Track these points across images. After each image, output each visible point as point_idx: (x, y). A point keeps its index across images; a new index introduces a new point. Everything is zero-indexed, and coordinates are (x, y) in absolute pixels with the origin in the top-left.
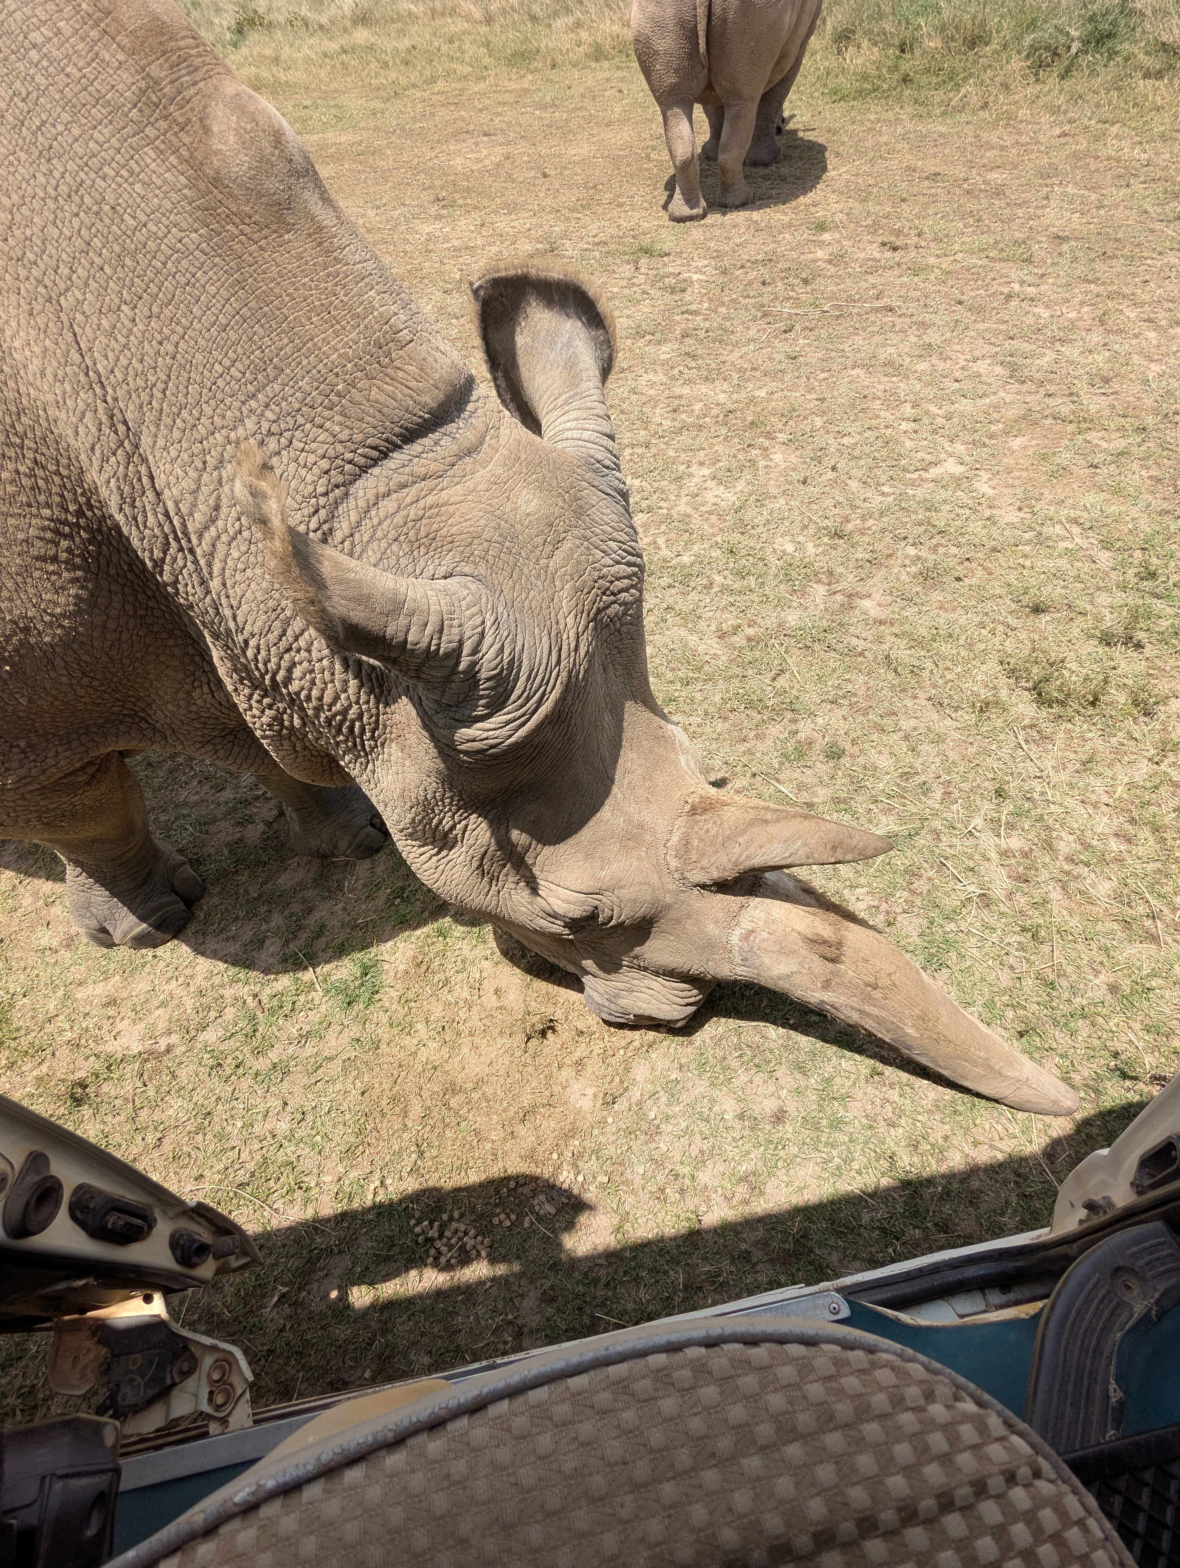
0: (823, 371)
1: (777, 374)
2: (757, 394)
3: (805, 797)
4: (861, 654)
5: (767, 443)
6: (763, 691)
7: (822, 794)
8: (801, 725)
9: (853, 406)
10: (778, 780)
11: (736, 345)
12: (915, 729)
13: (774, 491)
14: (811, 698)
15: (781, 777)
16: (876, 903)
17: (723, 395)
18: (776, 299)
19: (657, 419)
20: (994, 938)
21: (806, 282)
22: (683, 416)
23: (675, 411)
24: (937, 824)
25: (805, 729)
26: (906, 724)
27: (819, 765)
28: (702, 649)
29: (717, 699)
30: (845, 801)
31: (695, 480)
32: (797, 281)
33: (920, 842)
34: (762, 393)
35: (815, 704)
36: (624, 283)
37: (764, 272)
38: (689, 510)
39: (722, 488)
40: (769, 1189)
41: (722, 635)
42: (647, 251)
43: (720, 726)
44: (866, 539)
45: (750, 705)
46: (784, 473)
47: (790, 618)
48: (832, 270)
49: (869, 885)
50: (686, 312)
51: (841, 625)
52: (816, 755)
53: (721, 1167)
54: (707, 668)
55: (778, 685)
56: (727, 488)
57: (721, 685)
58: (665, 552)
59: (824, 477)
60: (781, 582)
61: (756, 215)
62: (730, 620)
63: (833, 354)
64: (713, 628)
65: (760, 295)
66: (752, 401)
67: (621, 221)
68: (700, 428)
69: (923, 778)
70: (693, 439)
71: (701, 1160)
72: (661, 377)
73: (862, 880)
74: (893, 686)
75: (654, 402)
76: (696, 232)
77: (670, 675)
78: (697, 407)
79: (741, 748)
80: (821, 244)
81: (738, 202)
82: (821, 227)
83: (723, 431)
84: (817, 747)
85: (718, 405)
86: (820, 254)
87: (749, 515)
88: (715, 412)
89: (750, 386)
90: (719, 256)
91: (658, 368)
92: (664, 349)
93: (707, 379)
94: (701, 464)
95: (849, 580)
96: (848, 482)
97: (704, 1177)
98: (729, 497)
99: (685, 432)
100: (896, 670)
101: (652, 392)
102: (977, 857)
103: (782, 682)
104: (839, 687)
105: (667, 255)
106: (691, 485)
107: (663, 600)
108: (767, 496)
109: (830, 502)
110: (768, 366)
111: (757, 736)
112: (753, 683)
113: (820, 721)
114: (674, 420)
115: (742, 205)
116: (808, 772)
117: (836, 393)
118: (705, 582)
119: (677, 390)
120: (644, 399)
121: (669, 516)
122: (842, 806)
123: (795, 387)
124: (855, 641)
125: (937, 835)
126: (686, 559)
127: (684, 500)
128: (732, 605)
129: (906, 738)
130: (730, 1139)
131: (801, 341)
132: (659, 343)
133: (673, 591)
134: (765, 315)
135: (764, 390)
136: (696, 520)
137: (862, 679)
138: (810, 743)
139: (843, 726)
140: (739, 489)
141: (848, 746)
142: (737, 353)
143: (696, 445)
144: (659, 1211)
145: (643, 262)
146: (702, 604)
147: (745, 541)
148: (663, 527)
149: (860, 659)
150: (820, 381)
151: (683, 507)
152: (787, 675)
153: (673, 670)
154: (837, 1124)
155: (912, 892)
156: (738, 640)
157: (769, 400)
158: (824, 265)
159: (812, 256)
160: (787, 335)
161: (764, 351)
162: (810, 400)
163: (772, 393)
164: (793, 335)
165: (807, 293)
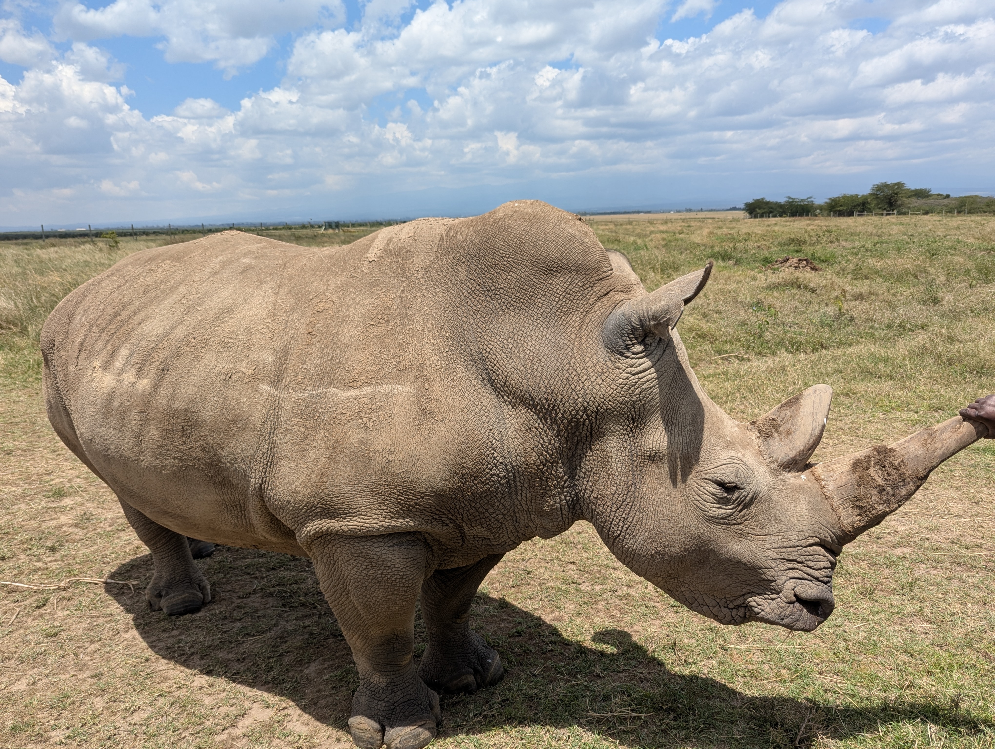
0: (92, 642)
1: (37, 659)
2: (14, 688)
9: (136, 674)
18: (21, 573)
21: (53, 549)
32: (42, 551)
34: (22, 685)
48: (81, 533)
63: (101, 621)
80: (63, 510)
82: (60, 494)
86: (63, 519)
110: (25, 651)
117: (113, 664)
123: (63, 668)
131: (60, 614)
135: (24, 681)
150: (91, 654)
157: (32, 693)
158: (71, 530)
159: (54, 523)
160: (41, 610)
161: (16, 634)
162: (84, 680)
163: (34, 683)
164: (47, 609)
165: (56, 560)
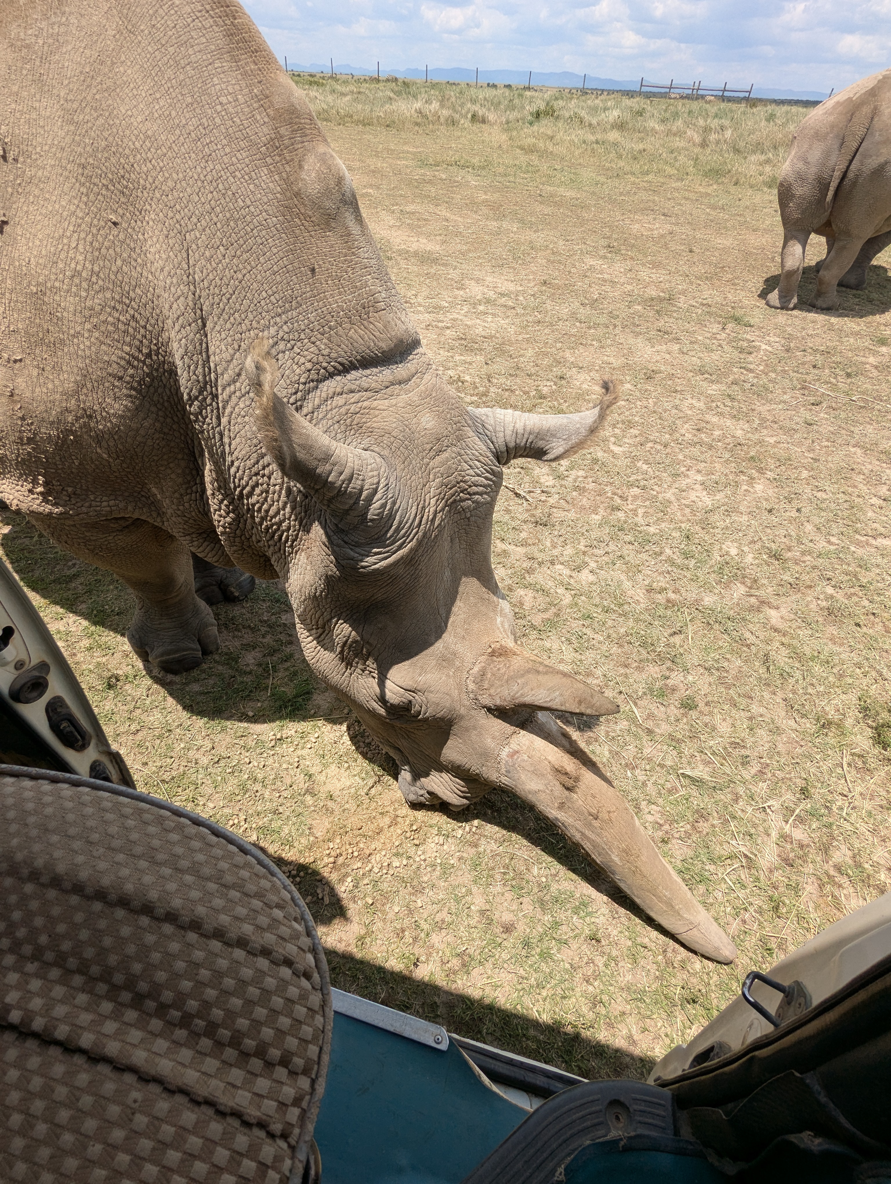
0: (828, 440)
1: (790, 431)
2: (767, 439)
3: (650, 724)
4: (748, 646)
5: (755, 474)
6: (659, 639)
7: (664, 728)
8: (673, 675)
9: (839, 472)
10: (636, 704)
11: (770, 401)
12: (761, 716)
13: (742, 509)
14: (692, 659)
15: (639, 702)
16: (661, 822)
17: (740, 432)
18: (819, 380)
19: (683, 431)
20: (741, 894)
21: (849, 375)
22: (703, 436)
23: (698, 430)
24: (741, 790)
25: (676, 678)
26: (755, 709)
27: (673, 708)
28: (630, 593)
29: (622, 631)
30: (678, 741)
31: (689, 481)
32: (841, 373)
33: (720, 796)
34: (772, 440)
35: (693, 664)
36: (709, 335)
37: (820, 359)
38: (673, 499)
39: (705, 493)
40: (475, 973)
41: (650, 590)
42: (737, 320)
43: (615, 649)
44: (797, 568)
45: (643, 645)
46: (758, 500)
47: (707, 599)
48: (875, 373)
49: (664, 807)
50: (744, 368)
51: (744, 619)
52: (674, 700)
53: (450, 939)
54: (626, 607)
55: (672, 640)
56: (709, 494)
57: (631, 623)
58: (640, 520)
59: (788, 514)
60: (714, 572)
61: (833, 320)
62: (662, 582)
63: (843, 432)
64: (646, 583)
65: (807, 374)
66: (760, 442)
67: (729, 295)
68: (711, 447)
69: (748, 753)
70: (702, 453)
71: (439, 926)
72: (701, 405)
73: (660, 801)
74: (760, 678)
75: (687, 419)
76: (782, 317)
77: (597, 600)
78: (717, 433)
79: (622, 671)
80: (875, 353)
81: (824, 306)
82: (883, 342)
83: (727, 455)
84: (677, 695)
85: (733, 437)
86: (872, 360)
87: (714, 518)
88: (727, 441)
89: (765, 432)
90: (790, 338)
91: (702, 398)
92: (714, 387)
93: (735, 416)
94: (699, 471)
95: (768, 591)
96: (805, 524)
97: (435, 939)
98: (708, 501)
99: (698, 446)
100: (768, 669)
101: (689, 412)
102: (761, 829)
103: (677, 640)
104: (717, 661)
105: (750, 326)
106: (684, 483)
107: (620, 549)
108: (736, 510)
109: (783, 532)
110: (787, 424)
111: (638, 668)
112: (655, 632)
113: (690, 678)
114: (695, 435)
115: (827, 310)
116: (663, 709)
117: (830, 459)
118: (657, 550)
119: (708, 417)
120: (681, 415)
121: (656, 497)
122: (674, 744)
123: (800, 444)
124: (748, 635)
125: (737, 798)
126: (652, 530)
127: (673, 490)
128: (668, 573)
129: (751, 719)
130: (466, 923)
131: (822, 415)
132: (712, 382)
133: (631, 547)
134: (804, 388)
135: (775, 439)
136: (675, 507)
137: (739, 662)
138: (674, 690)
139: (705, 689)
140: (718, 498)
141: (701, 705)
142: (767, 407)
143: (702, 457)
144: (394, 943)
145: (730, 326)
146: (647, 564)
147: (702, 534)
148: (648, 503)
149: (745, 649)
150: (822, 447)
151: (669, 495)
152: (682, 636)
153: (602, 598)
154: (545, 956)
155: (694, 827)
156: (660, 598)
157: (774, 446)
158: (870, 368)
159: (864, 359)
160: (813, 407)
161: (789, 412)
162: (807, 457)
163: (779, 442)
164: (818, 408)
165: (845, 383)
